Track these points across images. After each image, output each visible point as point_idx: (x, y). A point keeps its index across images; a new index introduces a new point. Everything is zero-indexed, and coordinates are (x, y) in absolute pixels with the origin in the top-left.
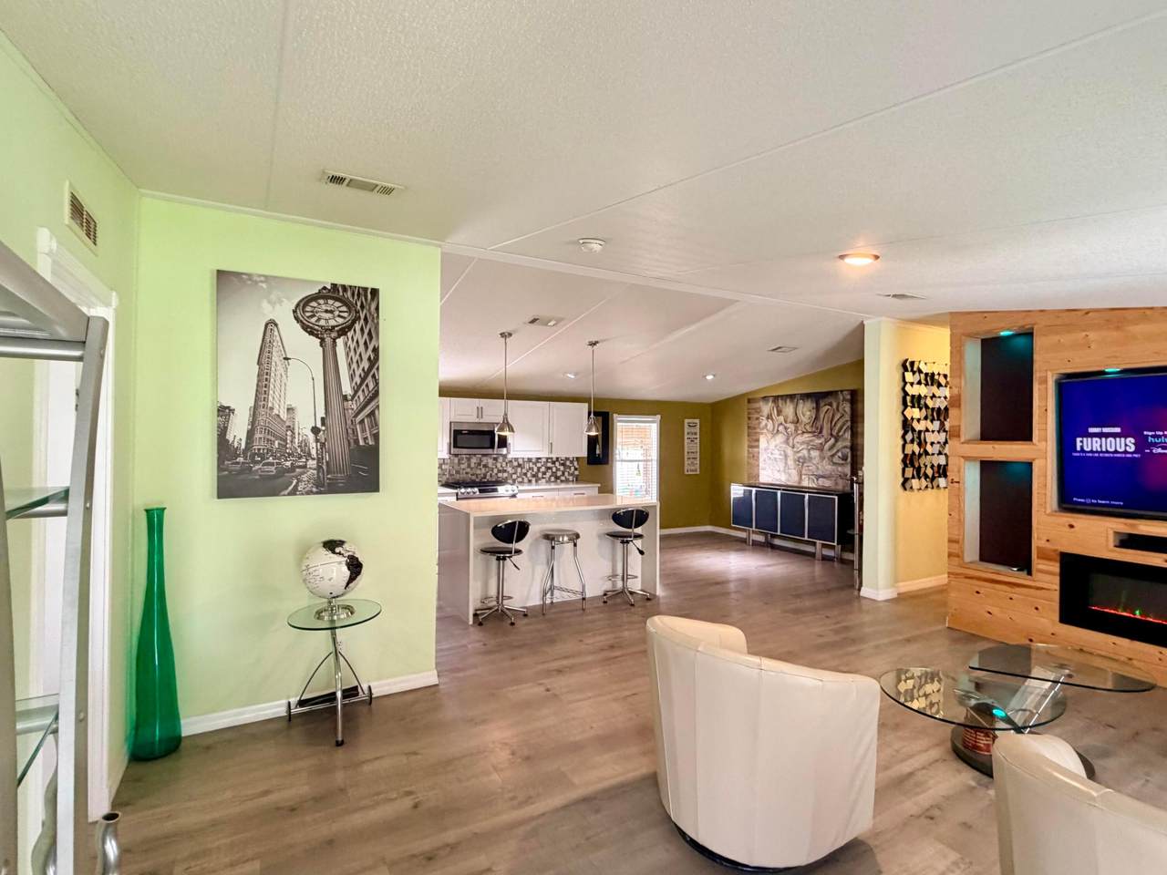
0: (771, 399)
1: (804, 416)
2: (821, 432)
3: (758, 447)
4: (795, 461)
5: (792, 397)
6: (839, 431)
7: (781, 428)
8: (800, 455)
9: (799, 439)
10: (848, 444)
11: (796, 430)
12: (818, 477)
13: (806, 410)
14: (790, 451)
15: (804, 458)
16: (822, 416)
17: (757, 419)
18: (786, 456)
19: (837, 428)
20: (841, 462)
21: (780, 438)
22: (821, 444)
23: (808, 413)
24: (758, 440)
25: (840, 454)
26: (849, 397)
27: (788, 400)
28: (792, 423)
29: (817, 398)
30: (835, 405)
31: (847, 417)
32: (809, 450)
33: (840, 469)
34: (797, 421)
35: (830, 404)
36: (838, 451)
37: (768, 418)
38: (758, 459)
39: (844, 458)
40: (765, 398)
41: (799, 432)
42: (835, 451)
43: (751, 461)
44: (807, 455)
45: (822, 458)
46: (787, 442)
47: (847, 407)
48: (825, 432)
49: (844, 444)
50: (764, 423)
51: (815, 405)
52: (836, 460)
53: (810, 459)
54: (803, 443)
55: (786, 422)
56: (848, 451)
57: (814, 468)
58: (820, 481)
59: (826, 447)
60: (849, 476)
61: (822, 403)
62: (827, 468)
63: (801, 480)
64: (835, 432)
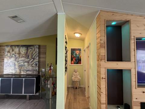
0: (10, 46)
1: (22, 52)
2: (28, 57)
3: (4, 62)
4: (19, 66)
5: (18, 46)
6: (35, 57)
7: (13, 56)
8: (21, 64)
9: (20, 59)
10: (37, 60)
12: (27, 71)
14: (16, 63)
15: (22, 65)
16: (29, 52)
17: (4, 52)
18: (15, 65)
19: (34, 55)
20: (35, 66)
21: (12, 59)
22: (28, 61)
23: (24, 51)
24: (4, 60)
25: (35, 64)
26: (38, 47)
27: (16, 47)
29: (27, 47)
30: (33, 49)
31: (37, 53)
32: (24, 63)
33: (35, 68)
34: (19, 53)
36: (34, 63)
37: (8, 52)
38: (3, 66)
40: (7, 46)
41: (20, 57)
44: (23, 64)
45: (29, 65)
46: (15, 60)
47: (38, 50)
48: (30, 57)
50: (6, 54)
51: (26, 49)
52: (33, 65)
54: (22, 60)
55: (15, 54)
56: (37, 62)
57: (25, 68)
58: (28, 72)
59: (30, 61)
60: (38, 70)
61: (29, 48)
62: (30, 68)
63: (20, 72)
64: (33, 57)
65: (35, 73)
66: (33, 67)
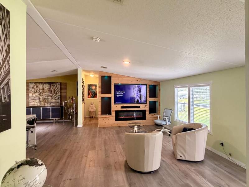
0: (34, 83)
2: (51, 92)
4: (43, 99)
5: (42, 83)
6: (57, 92)
8: (45, 98)
10: (60, 95)
11: (43, 91)
13: (46, 87)
15: (46, 98)
16: (52, 88)
18: (40, 98)
19: (56, 91)
21: (37, 94)
25: (57, 97)
26: (60, 84)
27: (40, 84)
28: (42, 89)
29: (50, 84)
30: (56, 86)
31: (59, 89)
32: (48, 97)
33: (57, 101)
35: (54, 85)
37: (32, 88)
39: (59, 98)
42: (56, 96)
45: (52, 99)
46: (40, 95)
47: (59, 87)
48: (53, 92)
49: (58, 95)
50: (30, 89)
51: (49, 85)
52: (56, 98)
53: (48, 99)
54: (45, 95)
55: (39, 89)
56: (59, 96)
57: (49, 101)
58: (51, 104)
59: (53, 95)
60: (60, 102)
61: (52, 85)
62: (54, 101)
63: (45, 104)
64: (56, 92)
65: (58, 104)
66: (55, 100)
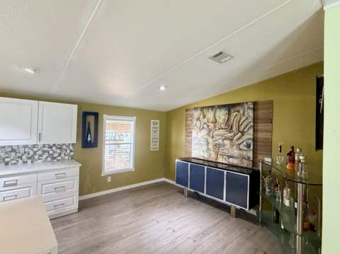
0: (199, 109)
1: (220, 118)
2: (231, 129)
3: (191, 136)
5: (212, 107)
6: (245, 128)
7: (205, 126)
8: (217, 142)
9: (216, 133)
10: (251, 137)
11: (215, 127)
12: (229, 157)
16: (232, 119)
17: (191, 120)
19: (243, 126)
20: (246, 148)
21: (204, 132)
22: (231, 136)
23: (223, 117)
24: (191, 133)
26: (252, 106)
27: (210, 109)
28: (212, 122)
29: (229, 107)
30: (241, 112)
31: (251, 119)
32: (223, 140)
33: (245, 153)
34: (215, 122)
35: (238, 111)
36: (243, 142)
37: (197, 120)
38: (191, 144)
39: (248, 146)
40: (195, 109)
41: (217, 129)
42: (240, 141)
43: (187, 144)
44: (221, 143)
45: (232, 146)
46: (208, 134)
47: (251, 114)
48: (234, 129)
49: (248, 137)
50: (195, 123)
51: (227, 112)
52: (242, 147)
53: (224, 145)
54: (218, 135)
55: (208, 122)
56: (251, 142)
58: (231, 160)
59: (235, 138)
60: (251, 159)
61: (232, 110)
62: (236, 152)
63: (217, 158)
65: (245, 164)
